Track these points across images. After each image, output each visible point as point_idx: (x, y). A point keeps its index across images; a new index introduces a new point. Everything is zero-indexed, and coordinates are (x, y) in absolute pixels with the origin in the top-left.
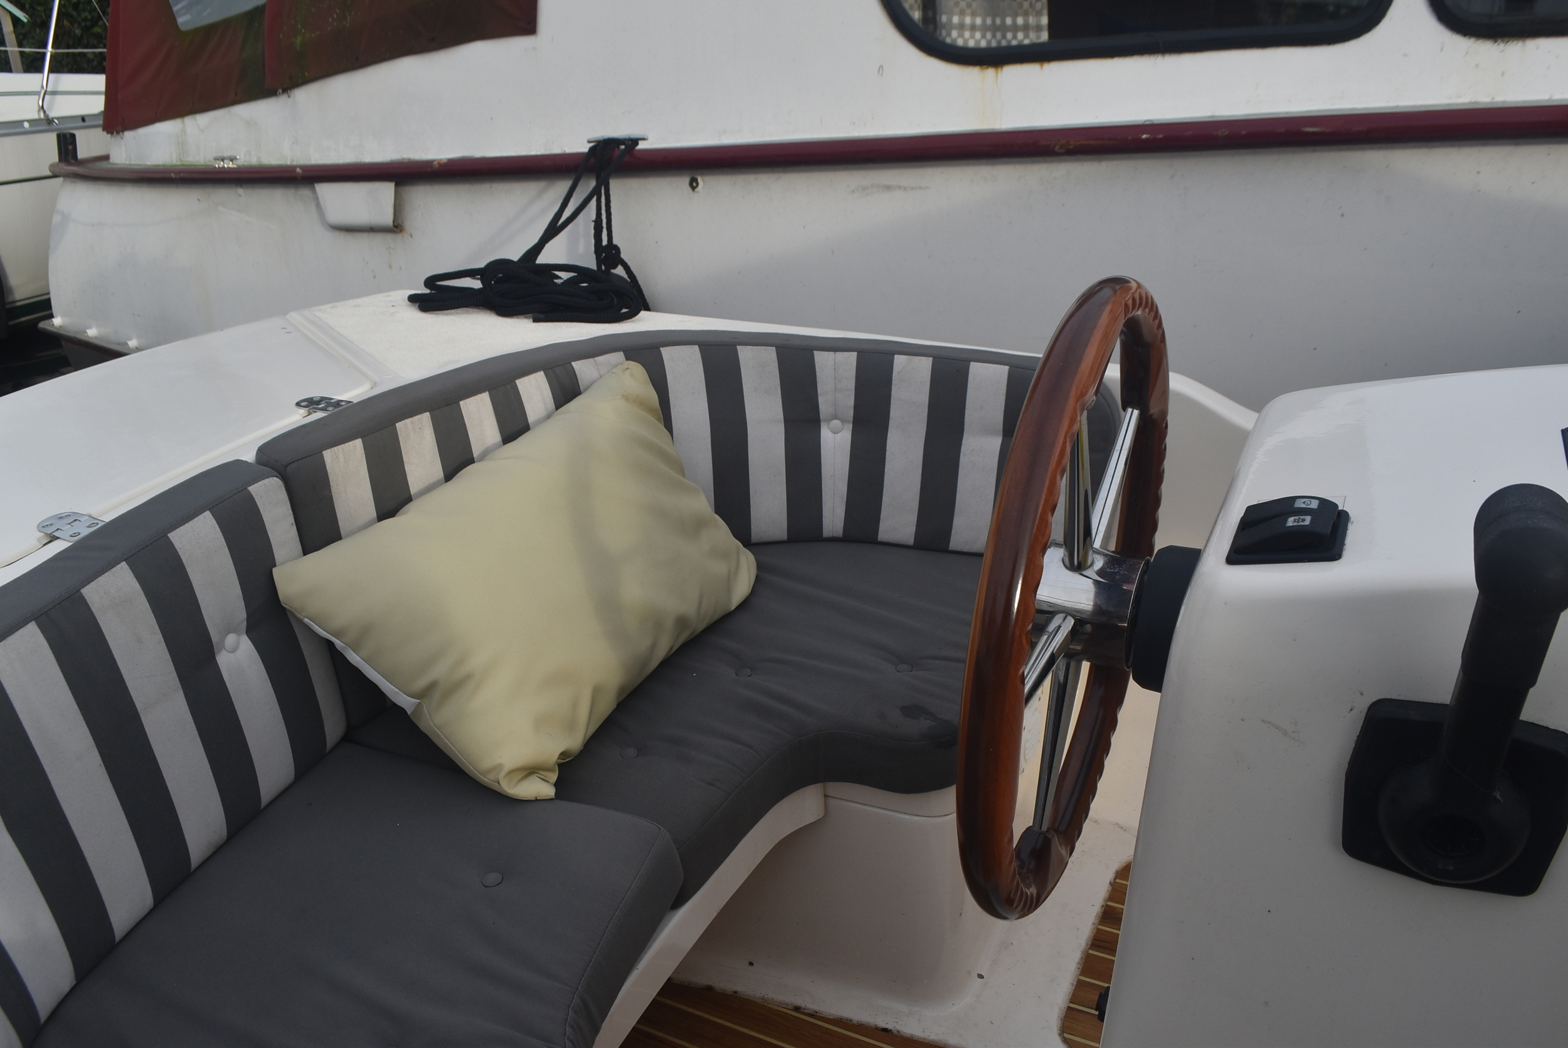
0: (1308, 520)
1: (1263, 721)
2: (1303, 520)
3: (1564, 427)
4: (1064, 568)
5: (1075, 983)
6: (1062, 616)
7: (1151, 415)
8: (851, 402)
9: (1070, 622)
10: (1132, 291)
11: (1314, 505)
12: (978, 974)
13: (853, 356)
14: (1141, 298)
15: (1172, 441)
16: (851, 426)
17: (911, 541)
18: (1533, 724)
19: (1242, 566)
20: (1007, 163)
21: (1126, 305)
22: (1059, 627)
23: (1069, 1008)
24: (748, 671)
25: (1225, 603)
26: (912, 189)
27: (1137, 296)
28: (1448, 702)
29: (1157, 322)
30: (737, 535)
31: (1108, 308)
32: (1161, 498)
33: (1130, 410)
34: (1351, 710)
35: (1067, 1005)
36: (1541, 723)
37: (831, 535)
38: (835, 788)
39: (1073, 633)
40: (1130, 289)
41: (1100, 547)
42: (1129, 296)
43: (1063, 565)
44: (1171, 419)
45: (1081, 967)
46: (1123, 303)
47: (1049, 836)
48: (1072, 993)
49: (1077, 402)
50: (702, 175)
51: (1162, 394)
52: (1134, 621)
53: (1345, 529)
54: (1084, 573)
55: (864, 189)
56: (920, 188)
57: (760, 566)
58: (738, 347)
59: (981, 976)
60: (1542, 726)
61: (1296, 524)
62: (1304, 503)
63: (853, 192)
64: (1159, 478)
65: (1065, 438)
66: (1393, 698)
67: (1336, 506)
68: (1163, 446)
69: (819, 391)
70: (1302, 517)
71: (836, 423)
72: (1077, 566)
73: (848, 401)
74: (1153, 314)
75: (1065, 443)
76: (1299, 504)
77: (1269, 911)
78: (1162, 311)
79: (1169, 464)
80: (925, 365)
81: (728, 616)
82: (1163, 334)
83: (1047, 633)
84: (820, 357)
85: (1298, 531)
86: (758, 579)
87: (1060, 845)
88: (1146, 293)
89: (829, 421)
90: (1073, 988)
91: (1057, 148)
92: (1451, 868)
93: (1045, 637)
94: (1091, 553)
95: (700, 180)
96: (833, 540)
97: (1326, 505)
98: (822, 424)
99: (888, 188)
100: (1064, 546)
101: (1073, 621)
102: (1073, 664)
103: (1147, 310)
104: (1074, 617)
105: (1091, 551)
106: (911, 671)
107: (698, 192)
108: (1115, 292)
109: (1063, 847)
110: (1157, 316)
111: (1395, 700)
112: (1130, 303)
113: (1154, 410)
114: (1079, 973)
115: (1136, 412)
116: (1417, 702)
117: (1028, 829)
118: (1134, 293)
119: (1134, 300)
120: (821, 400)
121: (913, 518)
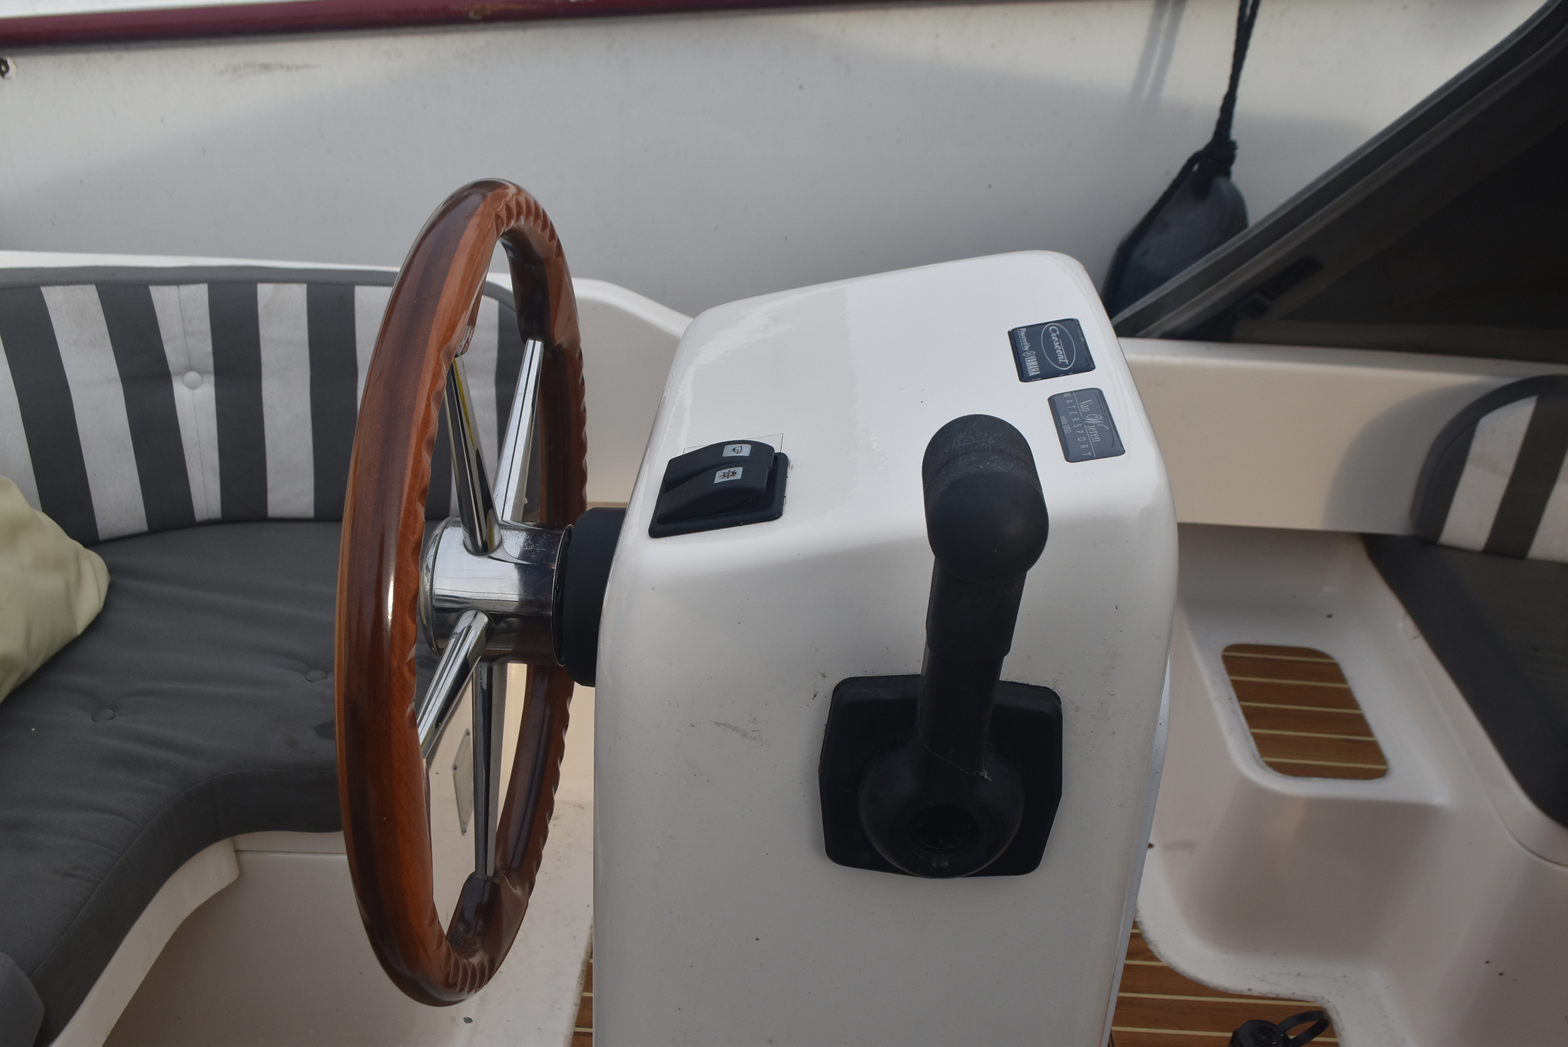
0: (739, 471)
1: (716, 723)
2: (734, 473)
3: (1011, 329)
4: (466, 553)
5: (579, 1002)
6: (470, 613)
7: (560, 346)
8: (208, 347)
9: (483, 620)
10: (508, 199)
11: (746, 451)
12: (465, 1019)
13: (203, 289)
14: (519, 205)
15: (590, 372)
16: (212, 378)
17: (310, 512)
18: (1012, 683)
19: (668, 538)
20: (413, 34)
21: (498, 217)
22: (469, 627)
23: (576, 1034)
24: (110, 712)
25: (653, 588)
26: (298, 68)
27: (513, 205)
28: (919, 672)
29: (548, 231)
30: (72, 534)
31: (475, 221)
32: (586, 443)
33: (531, 342)
34: (815, 696)
35: (572, 1032)
36: (1021, 681)
37: (206, 517)
38: (246, 840)
39: (489, 633)
40: (505, 195)
41: (511, 520)
42: (501, 207)
43: (464, 550)
44: (584, 345)
45: (583, 982)
46: (493, 215)
47: (496, 881)
48: (576, 1014)
49: (439, 350)
50: (12, 55)
51: (569, 320)
52: (559, 607)
53: (785, 476)
54: (493, 555)
55: (235, 69)
56: (308, 67)
57: (112, 570)
58: (43, 289)
59: (468, 1020)
60: (1022, 684)
61: (726, 479)
62: (734, 450)
63: (221, 73)
64: (580, 419)
65: (428, 400)
66: (860, 676)
67: (772, 449)
68: (580, 381)
69: (164, 337)
70: (732, 470)
71: (192, 376)
72: (483, 548)
73: (204, 347)
74: (540, 222)
75: (428, 406)
76: (728, 452)
77: (757, 939)
78: (552, 217)
79: (591, 401)
80: (298, 294)
81: (73, 644)
82: (559, 246)
83: (455, 636)
84: (159, 294)
85: (729, 489)
86: (112, 588)
87: (514, 886)
88: (526, 199)
89: (182, 373)
90: (577, 1008)
91: (471, 15)
92: (946, 864)
93: (452, 641)
94: (496, 529)
95: (10, 62)
96: (210, 523)
97: (760, 449)
98: (174, 379)
99: (266, 67)
100: (462, 525)
101: (486, 619)
102: (495, 668)
103: (532, 218)
104: (487, 613)
105: (497, 526)
106: (326, 677)
107: (10, 78)
108: (484, 197)
109: (518, 887)
110: (546, 224)
111: (861, 677)
112: (504, 214)
113: (560, 338)
114: (582, 989)
115: (539, 344)
116: (886, 676)
117: (471, 877)
118: (510, 201)
119: (508, 208)
120: (168, 349)
121: (309, 484)
